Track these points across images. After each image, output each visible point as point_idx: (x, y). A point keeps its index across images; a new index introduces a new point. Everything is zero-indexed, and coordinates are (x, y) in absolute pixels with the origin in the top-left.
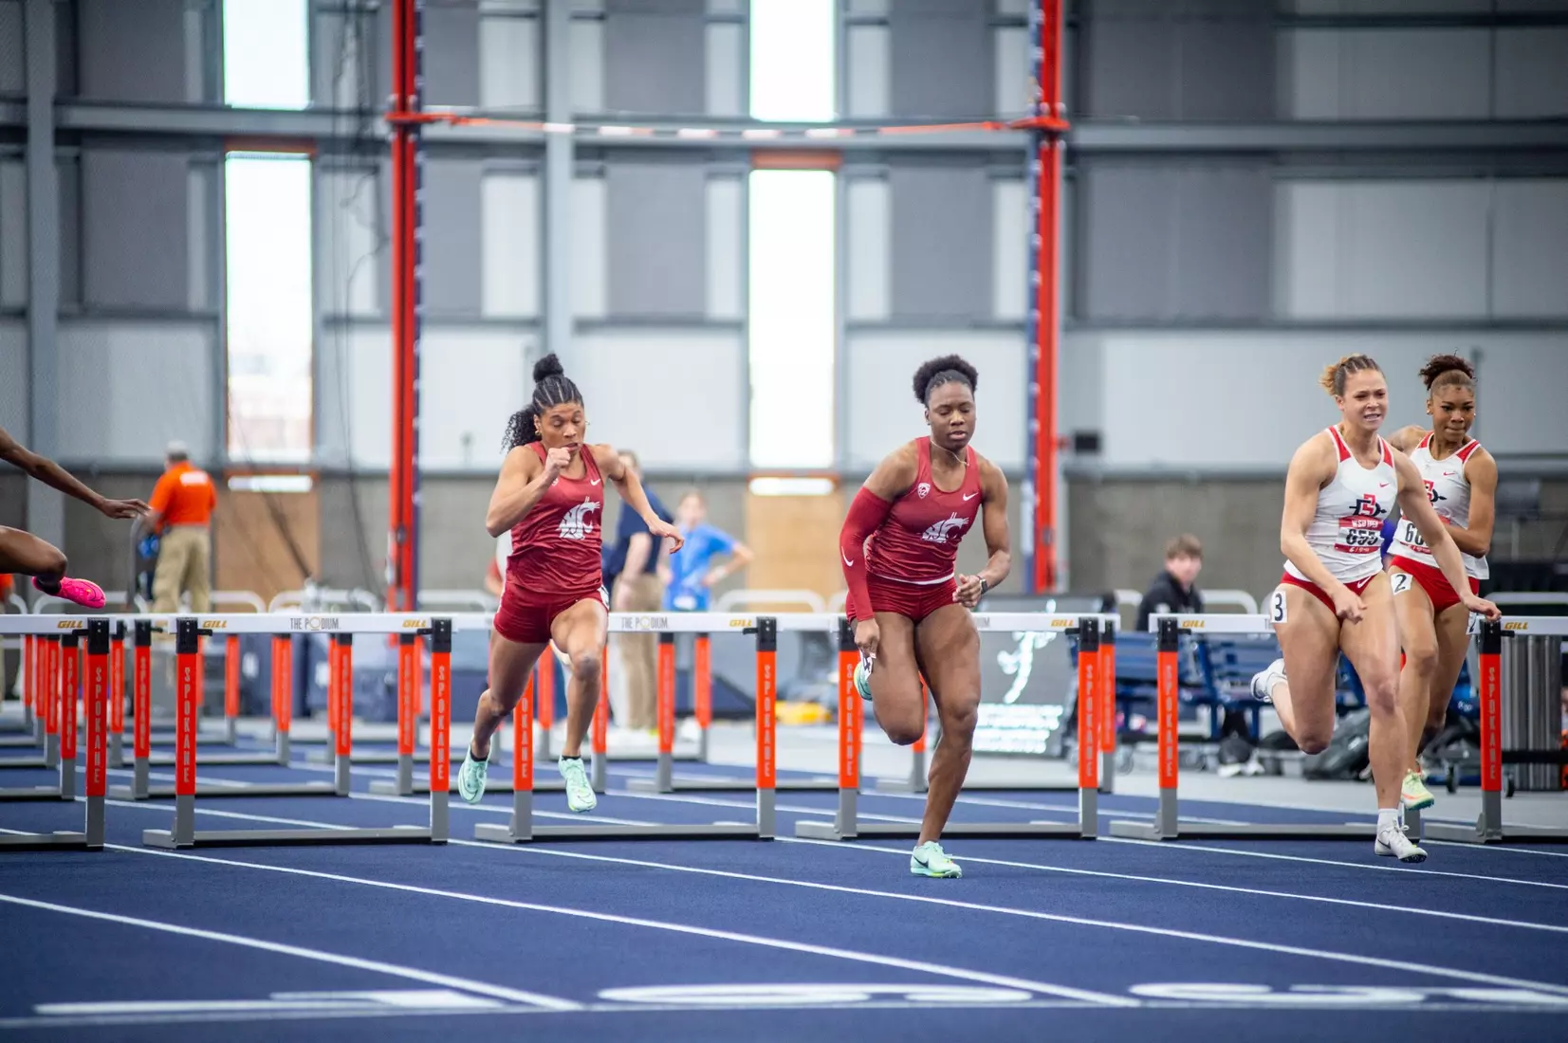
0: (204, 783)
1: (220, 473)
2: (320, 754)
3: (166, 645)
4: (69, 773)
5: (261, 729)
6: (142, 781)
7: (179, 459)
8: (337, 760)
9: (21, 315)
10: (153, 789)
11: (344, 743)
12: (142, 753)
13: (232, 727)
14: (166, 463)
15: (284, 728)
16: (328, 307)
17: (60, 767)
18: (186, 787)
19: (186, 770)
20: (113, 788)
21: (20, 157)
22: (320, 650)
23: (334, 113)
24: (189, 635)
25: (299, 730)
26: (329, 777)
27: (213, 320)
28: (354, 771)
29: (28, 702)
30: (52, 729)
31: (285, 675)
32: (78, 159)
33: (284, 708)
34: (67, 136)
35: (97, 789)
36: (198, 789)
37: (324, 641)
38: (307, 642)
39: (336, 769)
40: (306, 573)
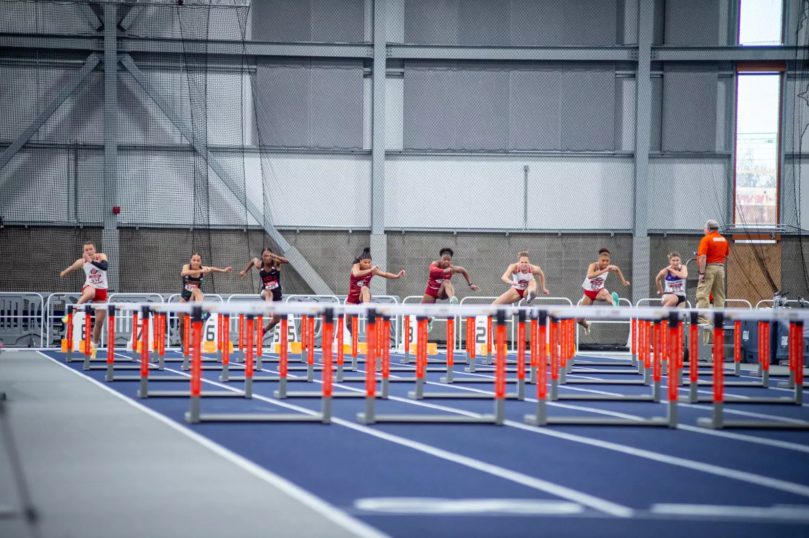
0: (728, 396)
1: (730, 236)
2: (785, 382)
3: (706, 324)
4: (658, 389)
5: (754, 368)
6: (694, 394)
7: (713, 229)
8: (795, 386)
9: (632, 156)
10: (700, 398)
11: (799, 377)
12: (694, 379)
13: (738, 367)
14: (706, 231)
15: (766, 368)
16: (788, 149)
17: (653, 385)
18: (718, 397)
19: (719, 389)
20: (681, 397)
21: (633, 76)
22: (783, 328)
23: (797, 48)
24: (719, 319)
25: (773, 370)
26: (790, 394)
27: (728, 158)
28: (804, 392)
29: (634, 352)
30: (647, 366)
31: (766, 340)
32: (662, 76)
33: (766, 358)
34: (658, 65)
35: (673, 397)
36: (725, 399)
37: (787, 325)
38: (776, 324)
39: (795, 391)
40: (775, 288)
